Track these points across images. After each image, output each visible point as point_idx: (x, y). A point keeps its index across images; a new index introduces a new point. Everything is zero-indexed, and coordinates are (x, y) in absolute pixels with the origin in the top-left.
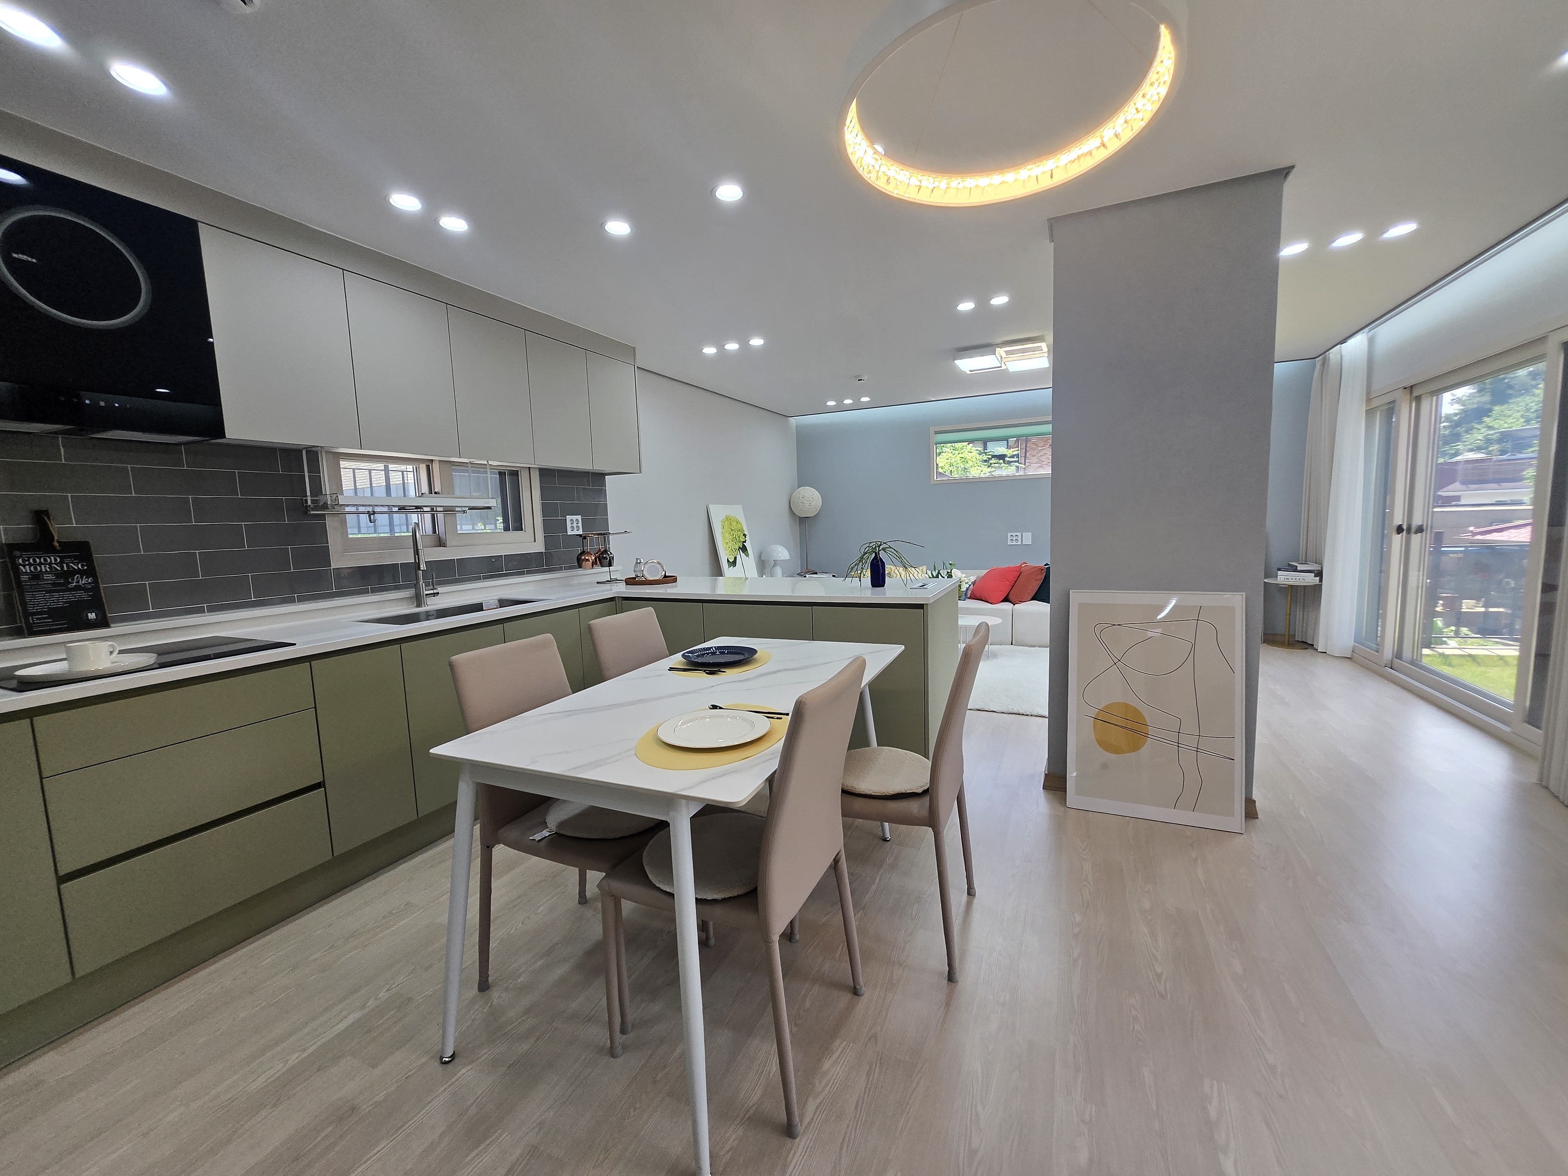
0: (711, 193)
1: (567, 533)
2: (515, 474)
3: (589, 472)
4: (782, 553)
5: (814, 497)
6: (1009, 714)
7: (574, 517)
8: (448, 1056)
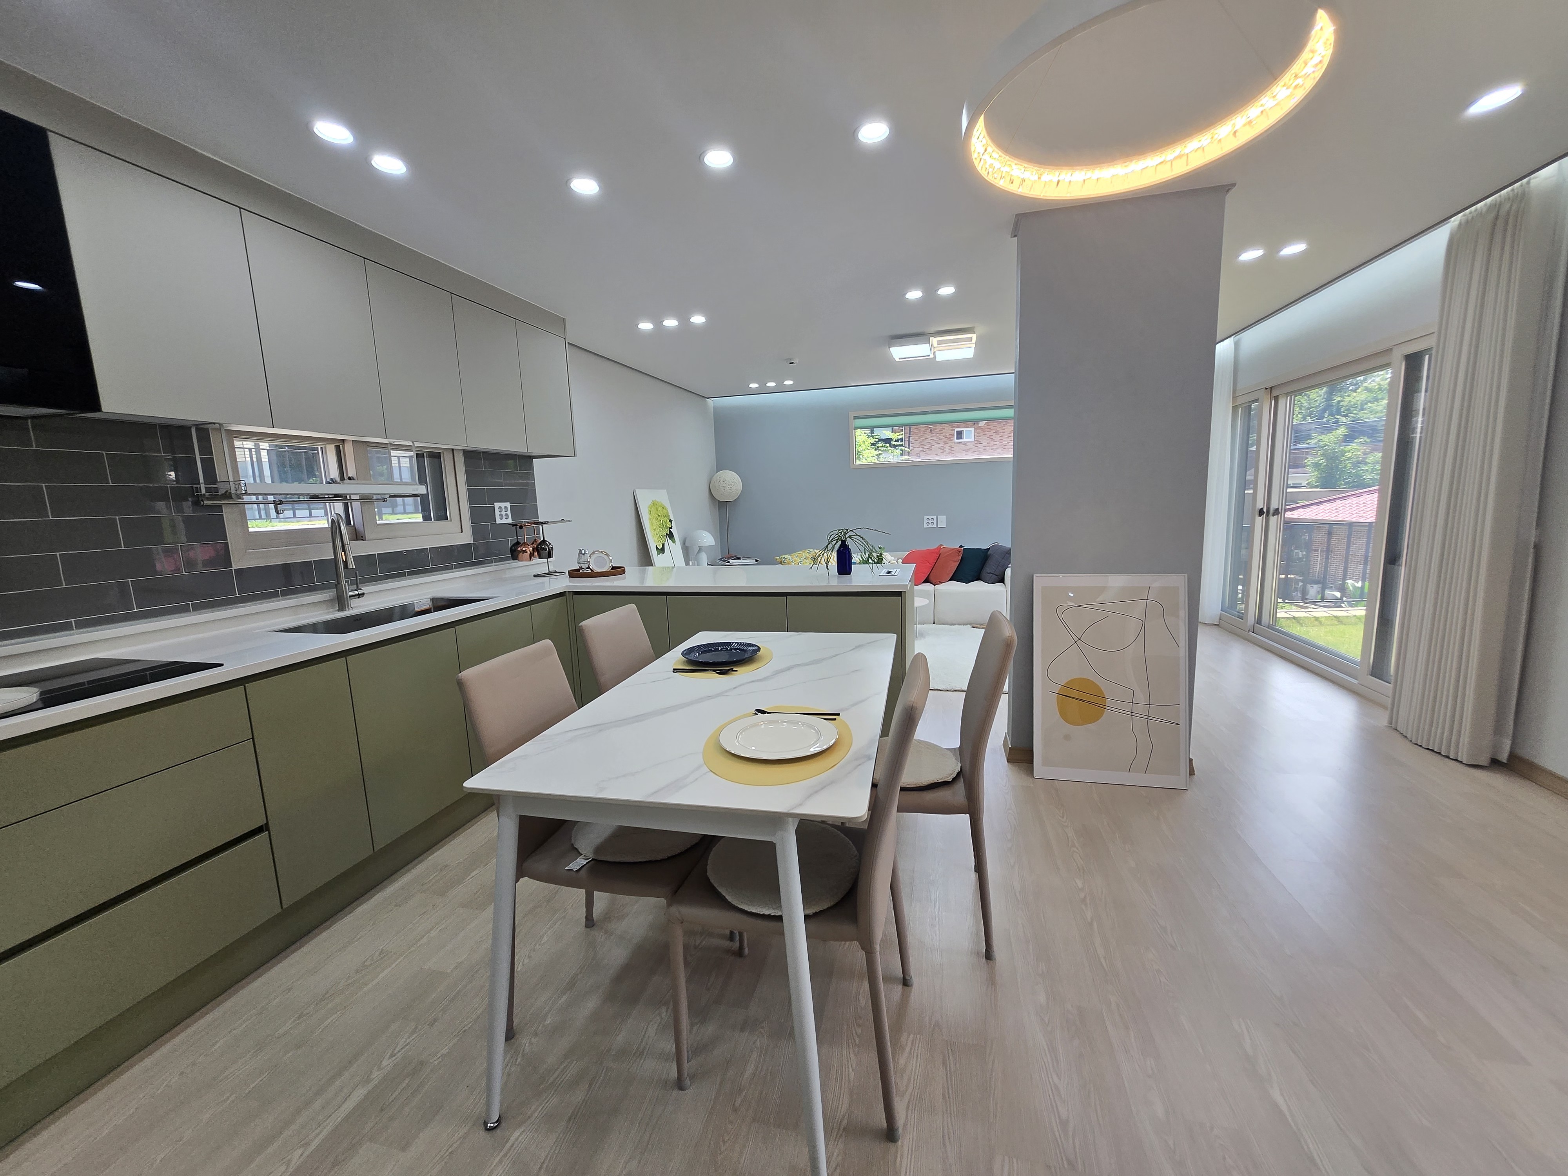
0: (700, 159)
1: (496, 522)
2: (436, 456)
3: (516, 455)
4: (707, 539)
5: (735, 480)
6: (953, 691)
7: (503, 505)
8: (494, 1122)
